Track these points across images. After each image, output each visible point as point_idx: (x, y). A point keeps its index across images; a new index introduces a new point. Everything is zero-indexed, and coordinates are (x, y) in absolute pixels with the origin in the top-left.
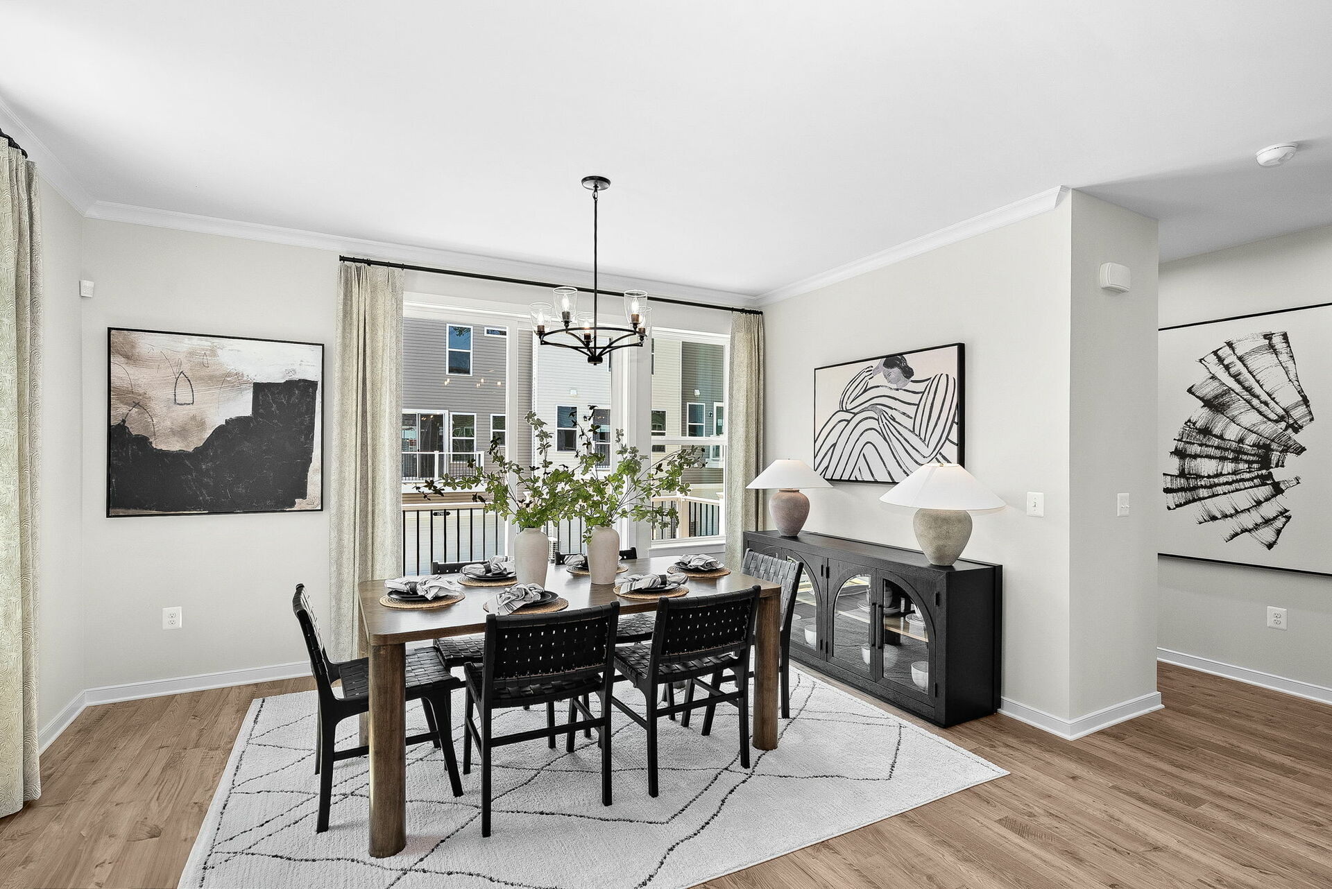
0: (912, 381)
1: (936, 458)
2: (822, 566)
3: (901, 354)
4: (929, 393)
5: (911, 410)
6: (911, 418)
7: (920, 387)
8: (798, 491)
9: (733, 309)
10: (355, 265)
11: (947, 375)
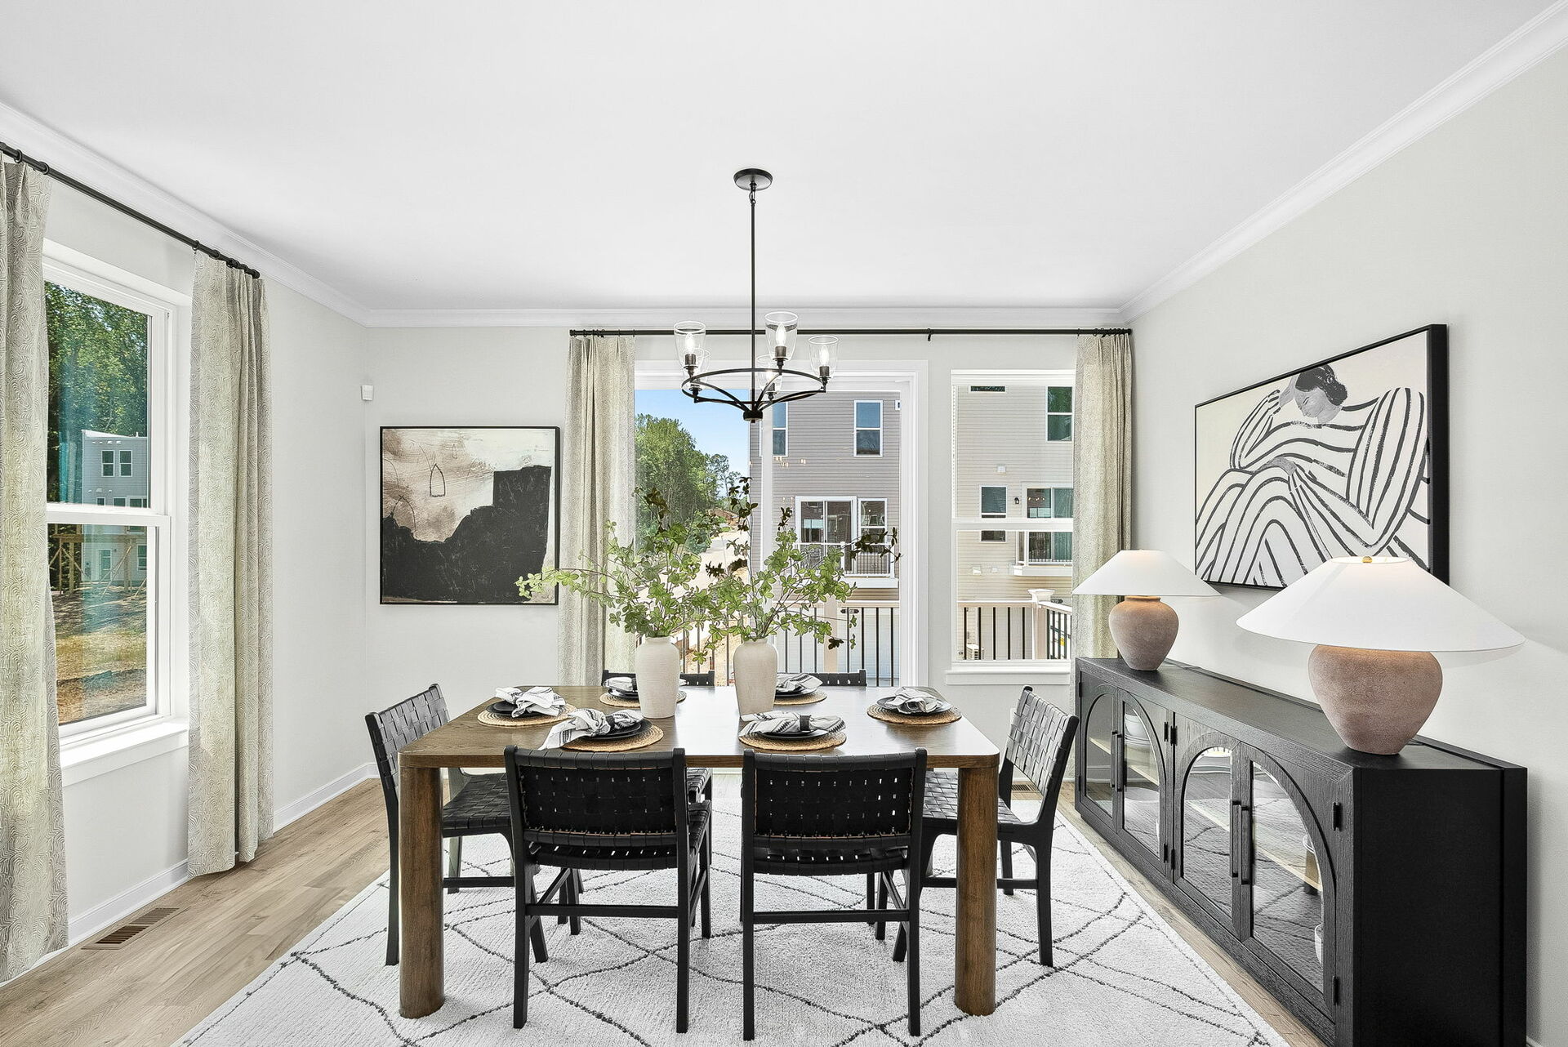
0: (1345, 409)
1: (1389, 548)
2: (1166, 726)
3: (1325, 363)
4: (1374, 427)
5: (1342, 461)
6: (1343, 475)
7: (1359, 418)
8: (1158, 600)
9: (1078, 332)
10: (586, 337)
11: (1408, 391)
